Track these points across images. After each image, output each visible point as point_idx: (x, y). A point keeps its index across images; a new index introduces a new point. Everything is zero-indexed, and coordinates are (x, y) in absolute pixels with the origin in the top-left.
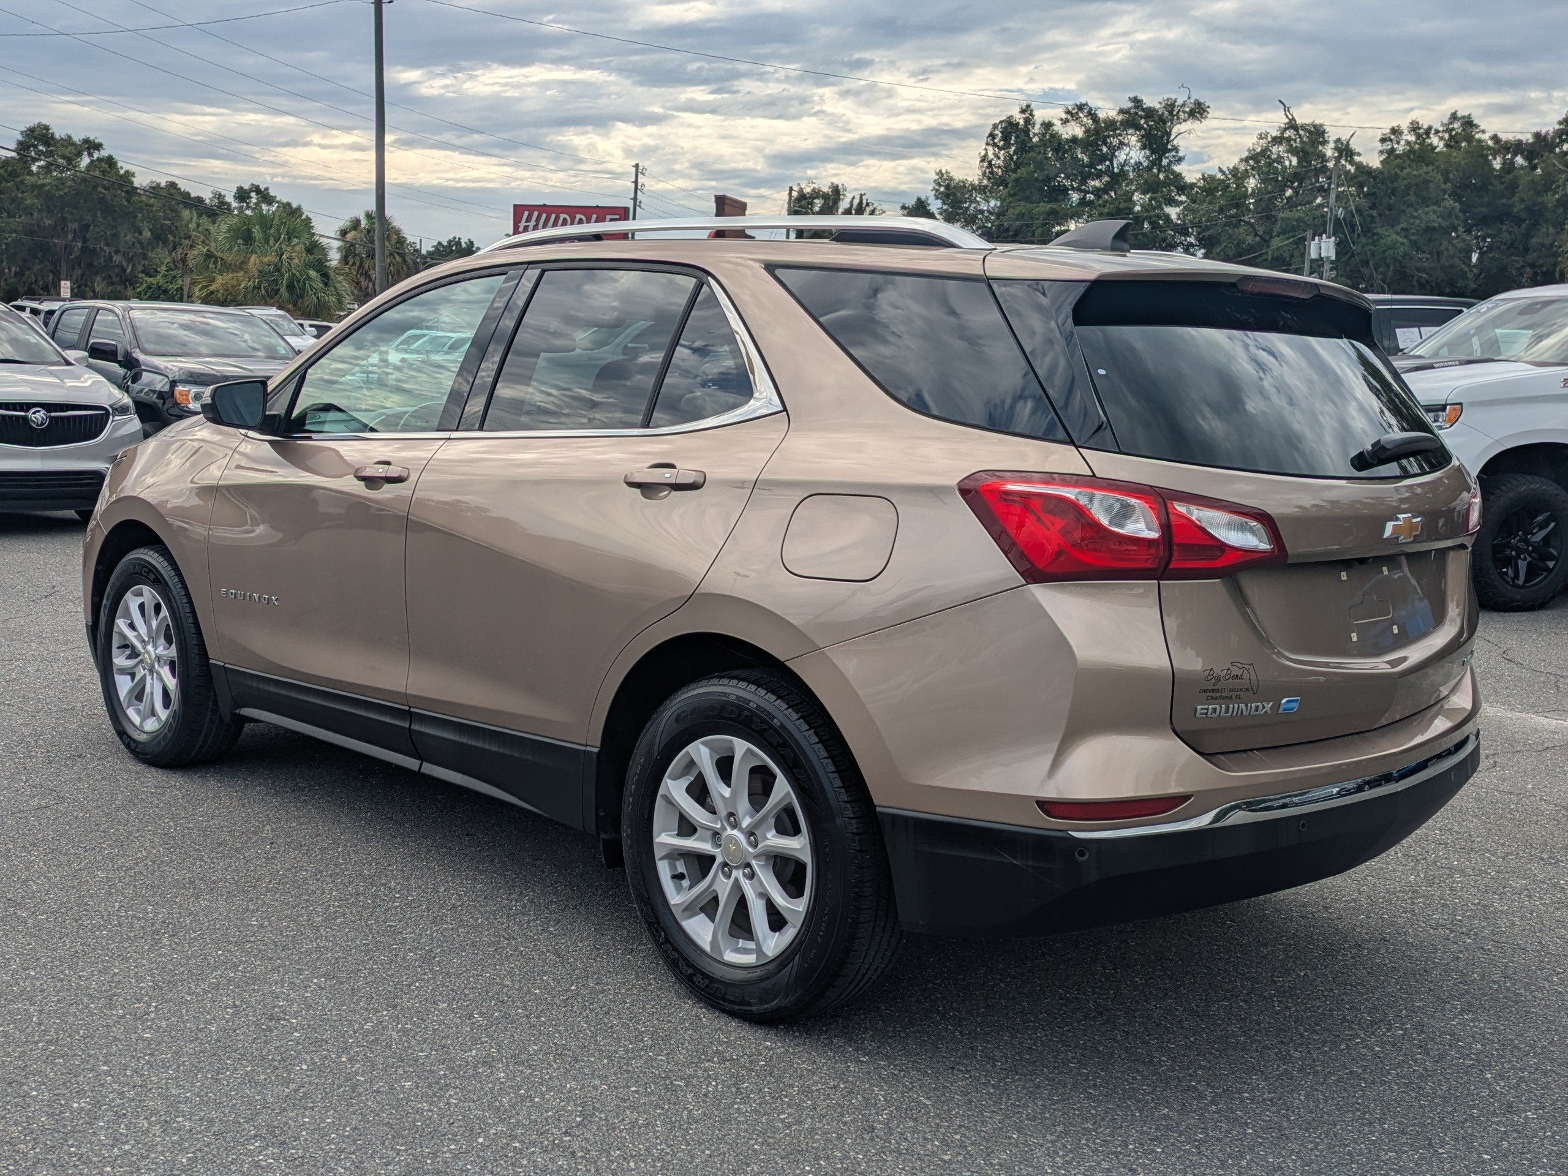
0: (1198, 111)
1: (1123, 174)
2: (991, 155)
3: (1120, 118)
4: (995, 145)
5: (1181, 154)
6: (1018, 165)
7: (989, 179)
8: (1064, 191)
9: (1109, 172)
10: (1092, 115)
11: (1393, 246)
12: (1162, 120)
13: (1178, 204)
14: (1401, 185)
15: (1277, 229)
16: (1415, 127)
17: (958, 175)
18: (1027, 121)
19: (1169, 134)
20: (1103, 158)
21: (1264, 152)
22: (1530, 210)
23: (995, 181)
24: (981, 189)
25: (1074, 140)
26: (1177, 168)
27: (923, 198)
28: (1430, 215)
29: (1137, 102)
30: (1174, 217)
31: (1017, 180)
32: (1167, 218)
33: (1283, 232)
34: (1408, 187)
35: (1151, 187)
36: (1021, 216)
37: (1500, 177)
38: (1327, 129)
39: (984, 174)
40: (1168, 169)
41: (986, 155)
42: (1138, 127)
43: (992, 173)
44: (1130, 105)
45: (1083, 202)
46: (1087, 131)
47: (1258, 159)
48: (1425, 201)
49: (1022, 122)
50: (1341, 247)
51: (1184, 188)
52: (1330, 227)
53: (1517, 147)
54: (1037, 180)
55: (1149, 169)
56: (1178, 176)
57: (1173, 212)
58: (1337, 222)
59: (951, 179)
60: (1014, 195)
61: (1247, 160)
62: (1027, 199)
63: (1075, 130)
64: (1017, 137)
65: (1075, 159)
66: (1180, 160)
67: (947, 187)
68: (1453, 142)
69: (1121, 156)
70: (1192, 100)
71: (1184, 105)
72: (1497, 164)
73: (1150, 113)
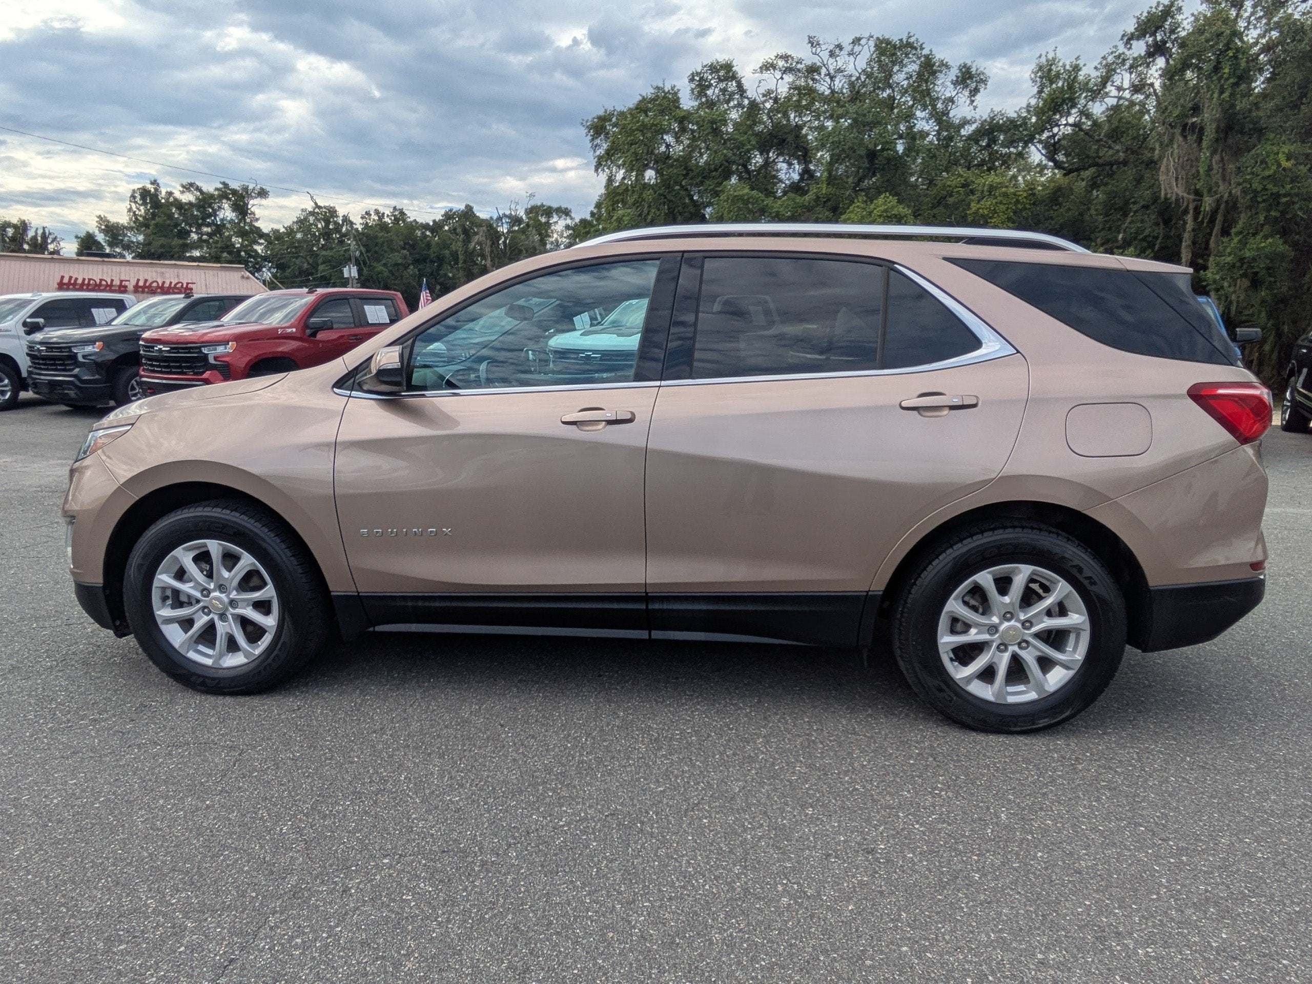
0: (263, 194)
1: (224, 225)
2: (134, 208)
3: (216, 193)
4: (136, 202)
5: (257, 216)
6: (154, 215)
7: (135, 222)
8: (188, 233)
9: (213, 224)
10: (198, 189)
11: (381, 272)
12: (242, 197)
13: (261, 244)
14: (380, 241)
15: (320, 261)
16: (377, 212)
17: (113, 219)
18: (156, 190)
19: (247, 204)
20: (210, 216)
21: (306, 219)
22: (438, 257)
23: (140, 225)
24: (131, 229)
25: (190, 203)
26: (257, 224)
27: (91, 231)
28: (396, 257)
29: (225, 185)
30: (260, 251)
31: (156, 225)
32: (256, 251)
33: (324, 263)
34: (383, 242)
35: (243, 234)
36: (162, 246)
37: (421, 240)
38: (337, 208)
39: (131, 219)
40: (251, 225)
41: (131, 209)
42: (229, 199)
43: (136, 219)
44: (221, 186)
45: (200, 239)
46: (197, 198)
47: (301, 222)
48: (393, 250)
49: (153, 190)
50: (360, 271)
51: (262, 235)
52: (353, 260)
53: (426, 226)
54: (169, 225)
55: (239, 223)
56: (258, 228)
57: (259, 249)
58: (356, 259)
59: (108, 221)
60: (155, 234)
61: (297, 222)
62: (165, 236)
63: (188, 198)
64: (151, 199)
65: (192, 215)
66: (257, 220)
67: (106, 226)
68: (397, 220)
69: (221, 215)
70: (259, 187)
71: (254, 189)
72: (419, 233)
73: (234, 192)
